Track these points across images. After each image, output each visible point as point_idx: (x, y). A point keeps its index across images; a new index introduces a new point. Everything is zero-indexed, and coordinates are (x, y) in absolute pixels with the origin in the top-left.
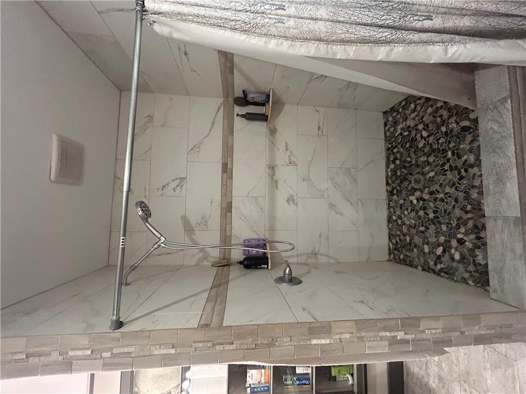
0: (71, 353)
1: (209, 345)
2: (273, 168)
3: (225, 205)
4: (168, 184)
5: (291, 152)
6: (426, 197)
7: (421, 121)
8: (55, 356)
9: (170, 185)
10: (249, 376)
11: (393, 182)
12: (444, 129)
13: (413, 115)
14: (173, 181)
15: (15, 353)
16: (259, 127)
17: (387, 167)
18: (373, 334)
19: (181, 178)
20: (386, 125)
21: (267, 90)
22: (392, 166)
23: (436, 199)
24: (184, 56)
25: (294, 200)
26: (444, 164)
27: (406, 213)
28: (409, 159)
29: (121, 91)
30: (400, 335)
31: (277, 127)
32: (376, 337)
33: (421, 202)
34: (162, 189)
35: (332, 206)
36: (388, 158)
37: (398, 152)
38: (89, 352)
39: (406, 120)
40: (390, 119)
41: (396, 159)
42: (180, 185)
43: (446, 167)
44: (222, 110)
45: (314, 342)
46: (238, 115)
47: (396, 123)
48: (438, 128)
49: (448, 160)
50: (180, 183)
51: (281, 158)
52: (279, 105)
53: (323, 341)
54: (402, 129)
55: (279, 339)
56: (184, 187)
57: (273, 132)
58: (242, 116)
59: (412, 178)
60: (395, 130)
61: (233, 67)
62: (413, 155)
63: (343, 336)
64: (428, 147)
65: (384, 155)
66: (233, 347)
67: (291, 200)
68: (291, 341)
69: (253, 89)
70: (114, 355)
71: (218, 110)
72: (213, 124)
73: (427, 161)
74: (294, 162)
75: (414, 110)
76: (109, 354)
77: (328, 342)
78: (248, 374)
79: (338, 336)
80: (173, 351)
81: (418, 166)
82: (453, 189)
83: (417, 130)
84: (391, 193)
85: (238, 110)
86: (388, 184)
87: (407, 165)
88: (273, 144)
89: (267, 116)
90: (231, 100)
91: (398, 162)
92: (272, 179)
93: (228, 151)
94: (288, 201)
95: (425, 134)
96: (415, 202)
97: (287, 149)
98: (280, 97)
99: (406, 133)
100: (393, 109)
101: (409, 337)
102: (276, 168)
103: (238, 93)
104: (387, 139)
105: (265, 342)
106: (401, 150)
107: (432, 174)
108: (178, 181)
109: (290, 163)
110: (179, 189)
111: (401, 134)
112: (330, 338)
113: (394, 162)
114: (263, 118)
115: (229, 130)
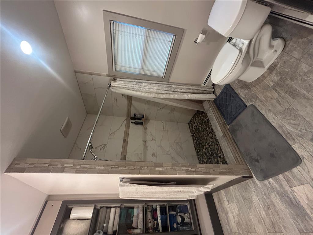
0: (65, 165)
1: (117, 167)
2: (145, 142)
3: (123, 157)
4: (98, 147)
5: (153, 136)
6: (207, 146)
7: (198, 122)
8: (59, 166)
9: (99, 147)
11: (197, 147)
12: (204, 122)
13: (196, 121)
14: (101, 145)
15: (44, 164)
16: (140, 127)
17: (194, 142)
18: (179, 168)
19: (104, 145)
20: (190, 127)
21: (143, 114)
22: (195, 141)
23: (209, 146)
24: (116, 101)
25: (155, 155)
26: (207, 133)
27: (204, 157)
28: (199, 136)
29: (87, 114)
30: (190, 169)
31: (147, 127)
32: (180, 169)
33: (207, 150)
34: (95, 149)
35: (172, 158)
36: (193, 139)
37: (195, 135)
38: (72, 165)
39: (194, 124)
40: (191, 125)
41: (195, 138)
42: (104, 148)
43: (208, 133)
44: (125, 121)
45: (157, 169)
46: (132, 122)
47: (192, 126)
48: (203, 122)
49: (208, 131)
50: (104, 147)
51: (149, 138)
52: (147, 120)
53: (160, 169)
54: (195, 127)
55: (143, 167)
56: (105, 148)
57: (145, 129)
58: (133, 123)
59: (201, 142)
60: (193, 128)
61: (131, 105)
62: (200, 134)
63: (168, 168)
64: (202, 129)
65: (191, 138)
66: (125, 168)
67: (153, 155)
68: (148, 168)
69: (138, 114)
70: (81, 167)
71: (124, 122)
72: (121, 125)
73: (203, 134)
74: (154, 140)
75: (196, 120)
76: (79, 167)
77: (162, 169)
79: (166, 168)
80: (103, 168)
81: (202, 137)
82: (212, 139)
83: (198, 125)
84: (197, 152)
85: (131, 121)
86: (196, 149)
87: (199, 138)
88: (145, 133)
89: (143, 122)
90: (129, 118)
91: (196, 139)
92: (145, 146)
93: (126, 135)
94: (152, 156)
95: (200, 125)
96: (205, 151)
97: (151, 135)
98: (148, 117)
99: (196, 128)
100: (190, 122)
101: (193, 170)
102: (147, 142)
103: (132, 115)
104: (191, 132)
105: (138, 167)
106: (196, 134)
107: (206, 137)
108: (103, 146)
109: (153, 140)
110: (103, 149)
111: (195, 128)
112: (163, 168)
113: (195, 139)
114: (142, 124)
115: (128, 128)
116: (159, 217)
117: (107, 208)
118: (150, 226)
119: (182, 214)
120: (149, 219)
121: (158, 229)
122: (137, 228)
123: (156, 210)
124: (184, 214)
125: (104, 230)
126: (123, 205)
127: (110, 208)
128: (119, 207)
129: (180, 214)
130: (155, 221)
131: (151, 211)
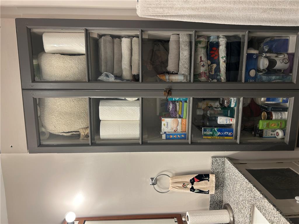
10: (164, 125)
78: (163, 123)
116: (223, 57)
117: (113, 37)
118: (201, 71)
119: (273, 56)
120: (201, 61)
121: (218, 77)
122: (177, 74)
123: (217, 45)
124: (276, 55)
125: (115, 72)
126: (146, 32)
127: (120, 37)
128: (137, 37)
129: (268, 55)
130: (212, 63)
131: (206, 48)
